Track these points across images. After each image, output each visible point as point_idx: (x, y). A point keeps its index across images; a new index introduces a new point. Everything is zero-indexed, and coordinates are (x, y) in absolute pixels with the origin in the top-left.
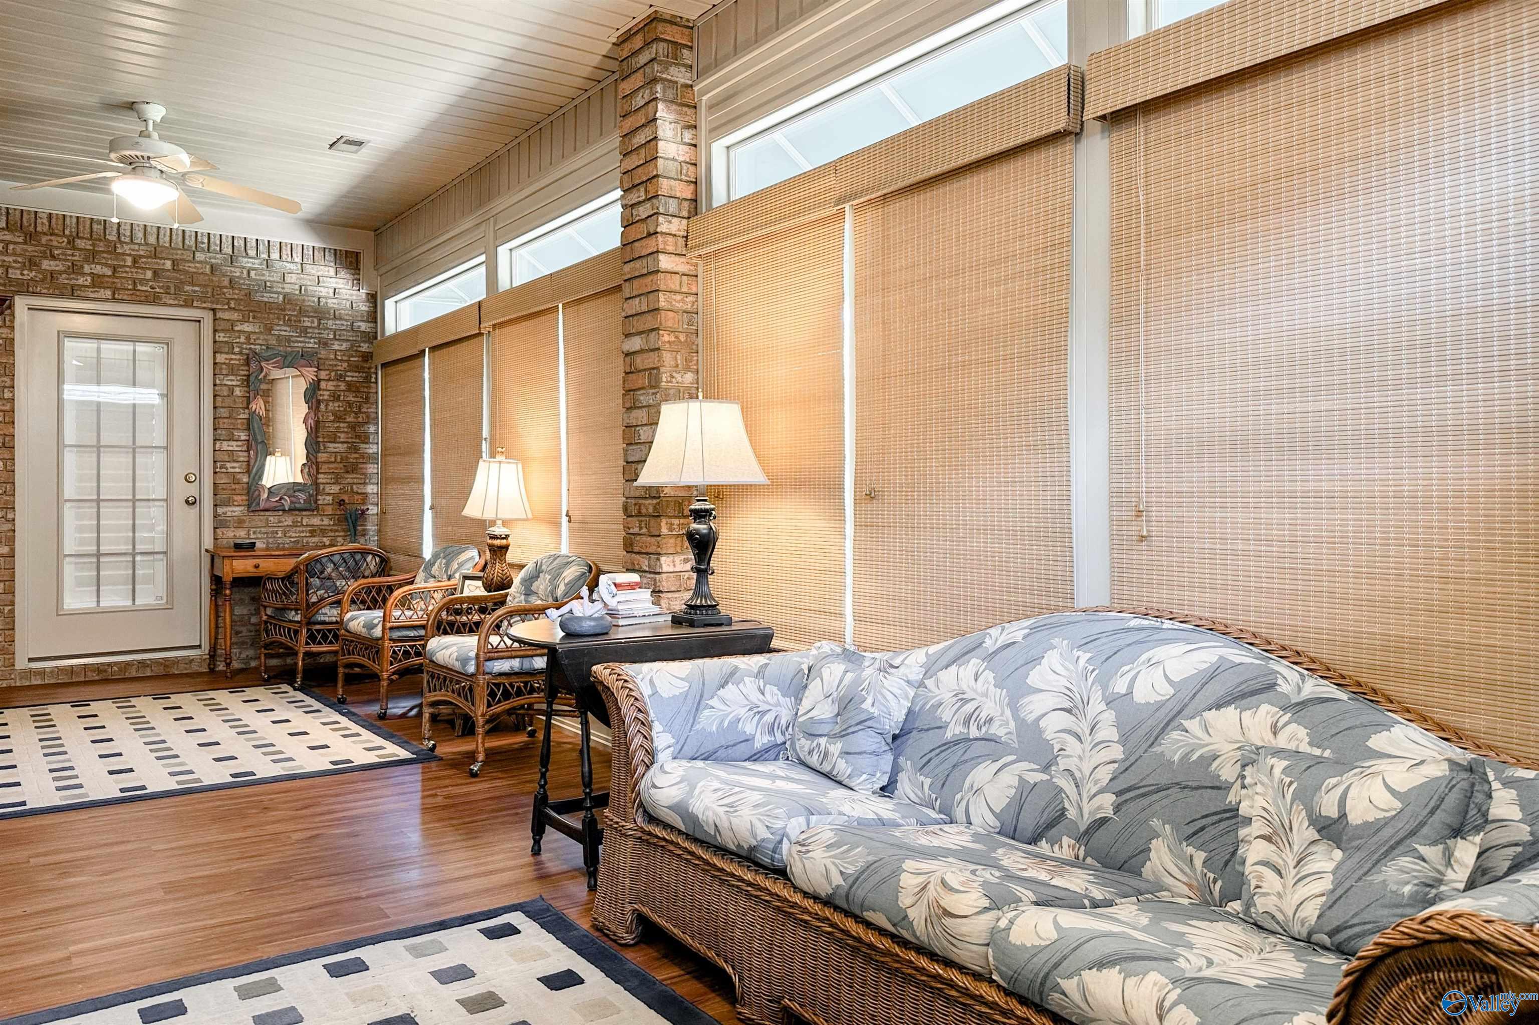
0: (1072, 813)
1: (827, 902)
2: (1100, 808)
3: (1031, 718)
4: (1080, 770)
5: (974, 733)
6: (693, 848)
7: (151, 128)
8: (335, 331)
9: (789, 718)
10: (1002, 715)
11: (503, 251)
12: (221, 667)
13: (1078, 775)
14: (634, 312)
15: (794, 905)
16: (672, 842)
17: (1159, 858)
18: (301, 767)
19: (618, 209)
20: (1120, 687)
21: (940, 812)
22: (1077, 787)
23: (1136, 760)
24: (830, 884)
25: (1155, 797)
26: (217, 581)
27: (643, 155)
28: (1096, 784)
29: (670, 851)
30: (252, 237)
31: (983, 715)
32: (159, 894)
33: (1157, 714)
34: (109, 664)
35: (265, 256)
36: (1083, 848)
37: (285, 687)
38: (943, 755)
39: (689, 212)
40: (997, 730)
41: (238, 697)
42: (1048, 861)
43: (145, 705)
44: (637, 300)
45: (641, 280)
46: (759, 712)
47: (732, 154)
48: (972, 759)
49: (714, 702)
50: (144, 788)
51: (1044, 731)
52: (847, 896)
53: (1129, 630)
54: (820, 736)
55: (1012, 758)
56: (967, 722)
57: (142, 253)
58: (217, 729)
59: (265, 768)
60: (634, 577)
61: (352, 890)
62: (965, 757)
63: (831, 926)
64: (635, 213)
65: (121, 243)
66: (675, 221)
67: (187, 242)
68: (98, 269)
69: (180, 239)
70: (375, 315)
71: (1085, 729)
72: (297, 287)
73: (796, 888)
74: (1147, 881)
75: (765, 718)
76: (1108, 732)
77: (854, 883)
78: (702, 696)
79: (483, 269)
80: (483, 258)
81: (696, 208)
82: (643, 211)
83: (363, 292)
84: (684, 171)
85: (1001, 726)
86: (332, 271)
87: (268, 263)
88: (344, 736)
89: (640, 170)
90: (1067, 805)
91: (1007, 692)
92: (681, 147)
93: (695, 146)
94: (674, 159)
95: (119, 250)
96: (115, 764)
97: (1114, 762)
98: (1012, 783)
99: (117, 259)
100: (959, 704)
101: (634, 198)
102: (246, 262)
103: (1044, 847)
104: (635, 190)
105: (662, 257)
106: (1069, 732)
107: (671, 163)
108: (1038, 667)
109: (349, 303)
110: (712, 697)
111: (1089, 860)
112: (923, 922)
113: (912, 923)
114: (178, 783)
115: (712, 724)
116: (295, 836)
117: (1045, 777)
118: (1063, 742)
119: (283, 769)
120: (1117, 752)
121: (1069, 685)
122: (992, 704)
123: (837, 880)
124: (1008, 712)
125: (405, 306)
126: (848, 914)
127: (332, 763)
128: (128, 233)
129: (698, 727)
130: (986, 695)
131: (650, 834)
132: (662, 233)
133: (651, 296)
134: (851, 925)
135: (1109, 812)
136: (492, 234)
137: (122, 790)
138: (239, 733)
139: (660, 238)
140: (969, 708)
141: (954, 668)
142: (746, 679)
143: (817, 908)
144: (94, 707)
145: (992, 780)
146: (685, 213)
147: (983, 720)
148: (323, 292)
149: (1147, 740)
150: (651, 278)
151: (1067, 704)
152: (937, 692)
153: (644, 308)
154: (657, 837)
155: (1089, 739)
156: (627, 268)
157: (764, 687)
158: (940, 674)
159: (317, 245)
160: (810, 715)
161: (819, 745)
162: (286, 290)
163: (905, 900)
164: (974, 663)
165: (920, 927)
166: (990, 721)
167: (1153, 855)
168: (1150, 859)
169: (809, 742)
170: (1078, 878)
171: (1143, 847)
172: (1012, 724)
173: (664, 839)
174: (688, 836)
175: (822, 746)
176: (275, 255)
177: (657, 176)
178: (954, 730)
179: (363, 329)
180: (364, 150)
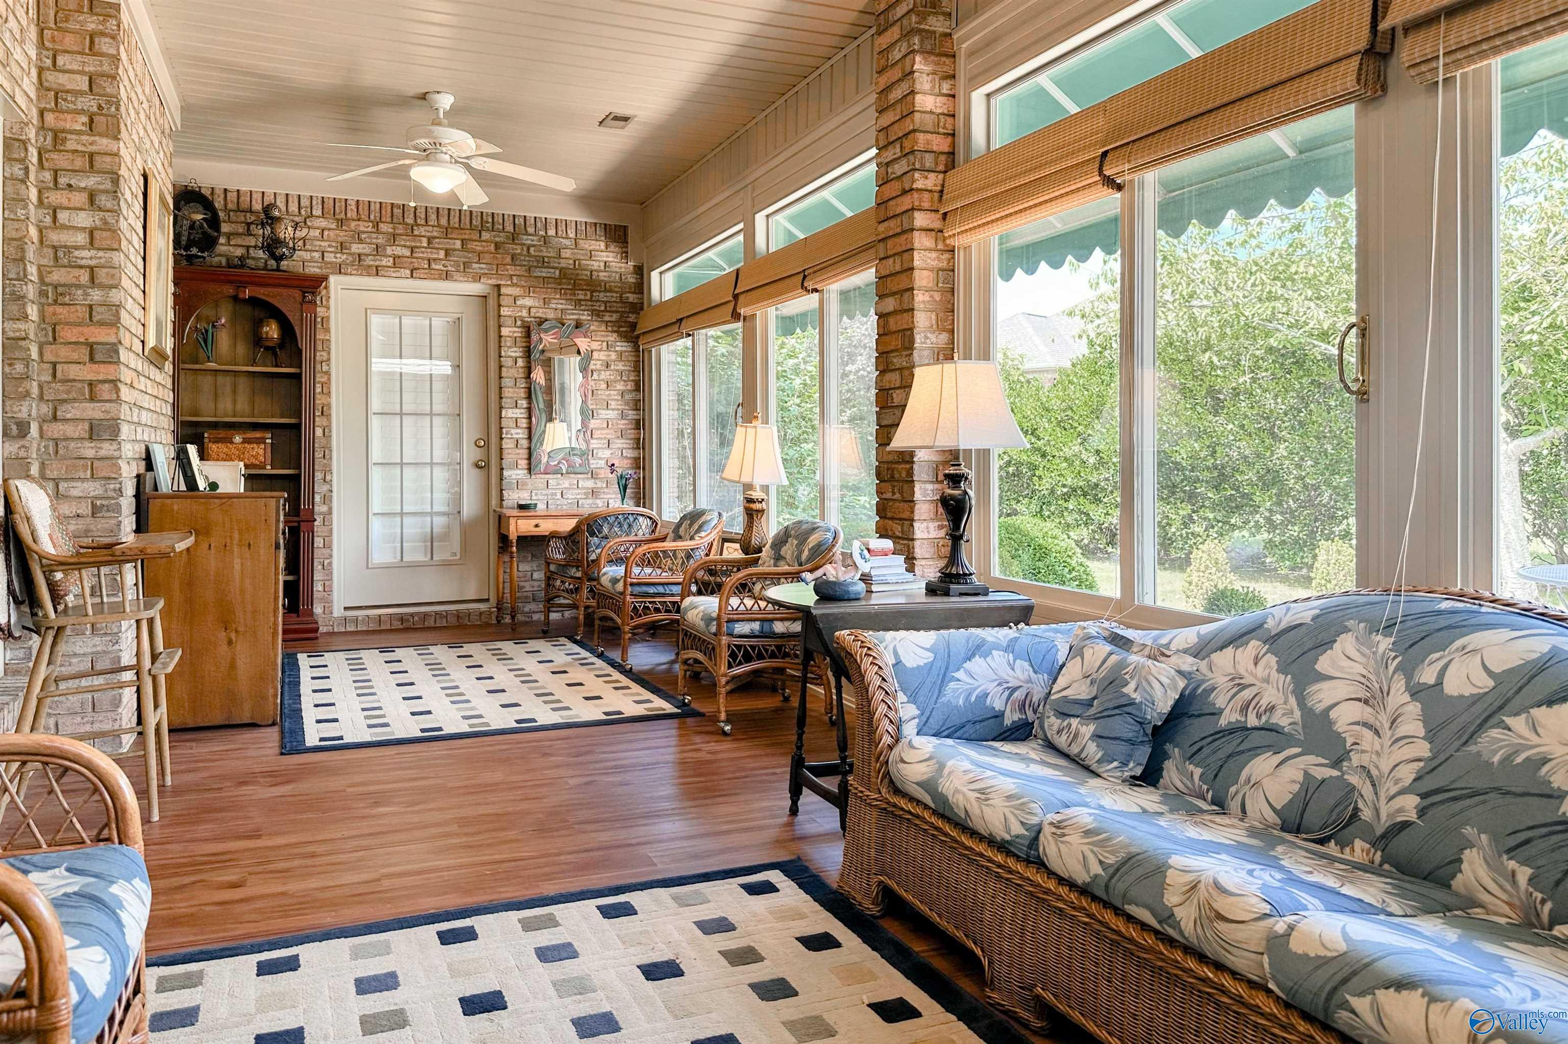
0: (1366, 814)
1: (1084, 890)
2: (1400, 810)
3: (1319, 708)
4: (1377, 767)
5: (1252, 721)
6: (940, 823)
7: (441, 116)
8: (605, 303)
9: (1042, 695)
10: (1285, 703)
11: (760, 218)
12: (508, 620)
13: (1374, 772)
14: (888, 272)
15: (1048, 892)
16: (918, 817)
17: (1474, 872)
18: (577, 716)
19: (873, 167)
20: (1428, 676)
21: (1213, 803)
22: (1374, 785)
23: (1446, 760)
24: (1088, 872)
25: (1468, 802)
26: (504, 540)
27: (898, 111)
28: (1396, 784)
29: (916, 825)
30: (531, 215)
31: (1264, 702)
32: (454, 828)
33: (1473, 709)
34: (412, 615)
35: (542, 233)
36: (1379, 853)
37: (563, 640)
38: (1217, 743)
39: (946, 166)
40: (1280, 719)
41: (520, 649)
42: (1337, 864)
43: (440, 653)
44: (891, 260)
45: (896, 240)
46: (1008, 688)
47: (993, 101)
48: (1249, 750)
49: (960, 675)
50: (440, 729)
51: (1335, 723)
52: (1107, 886)
53: (1440, 613)
54: (1073, 716)
55: (1297, 750)
56: (1244, 709)
57: (435, 234)
58: (502, 676)
59: (546, 716)
60: (888, 544)
61: (621, 835)
62: (1241, 748)
63: (1088, 916)
64: (890, 170)
65: (418, 225)
66: (932, 176)
67: (474, 222)
68: (399, 251)
69: (468, 219)
70: (641, 285)
71: (1384, 722)
72: (571, 262)
73: (1051, 874)
74: (1457, 895)
75: (1015, 695)
76: (1412, 725)
77: (1114, 874)
78: (947, 668)
79: (741, 238)
80: (741, 226)
81: (953, 161)
82: (899, 168)
83: (631, 264)
84: (942, 124)
85: (1284, 715)
86: (602, 245)
87: (546, 240)
88: (616, 688)
89: (896, 126)
90: (1361, 805)
91: (1293, 678)
92: (939, 99)
93: (954, 96)
94: (931, 112)
95: (416, 233)
96: (418, 706)
97: (1419, 760)
98: (1294, 778)
99: (414, 241)
100: (1235, 690)
101: (889, 155)
102: (527, 240)
103: (1332, 848)
104: (890, 148)
105: (917, 214)
106: (1365, 725)
107: (927, 116)
108: (1329, 652)
109: (618, 276)
110: (958, 670)
111: (1386, 867)
112: (1191, 924)
113: (1179, 922)
114: (470, 726)
115: (958, 697)
116: (572, 782)
117: (1335, 773)
118: (1358, 736)
119: (561, 717)
120: (1423, 749)
121: (1365, 672)
122: (1275, 691)
123: (1096, 869)
124: (1293, 701)
125: (669, 277)
126: (1107, 905)
127: (606, 714)
128: (423, 216)
129: (943, 699)
130: (1267, 680)
131: (895, 806)
132: (918, 190)
133: (906, 255)
134: (1108, 916)
135: (1413, 816)
136: (750, 203)
137: (423, 730)
138: (523, 682)
139: (916, 195)
140: (1247, 694)
141: (1229, 650)
142: (994, 652)
143: (1073, 896)
144: (399, 653)
145: (1272, 774)
146: (941, 168)
147: (1263, 708)
148: (595, 265)
149: (1459, 737)
150: (905, 236)
151: (1362, 694)
152: (1210, 675)
153: (898, 268)
154: (902, 809)
155: (1389, 733)
156: (882, 227)
157: (1014, 661)
158: (1214, 656)
159: (588, 220)
160: (1064, 693)
161: (1070, 725)
162: (563, 265)
163: (1171, 899)
164: (1254, 646)
165: (1188, 927)
166: (1271, 709)
167: (1465, 866)
168: (1461, 871)
169: (1059, 721)
170: (1372, 886)
171: (1453, 858)
172: (1297, 714)
173: (910, 812)
174: (934, 812)
175: (1074, 726)
176: (552, 232)
177: (914, 131)
178: (1229, 717)
179: (631, 300)
180: (631, 127)
